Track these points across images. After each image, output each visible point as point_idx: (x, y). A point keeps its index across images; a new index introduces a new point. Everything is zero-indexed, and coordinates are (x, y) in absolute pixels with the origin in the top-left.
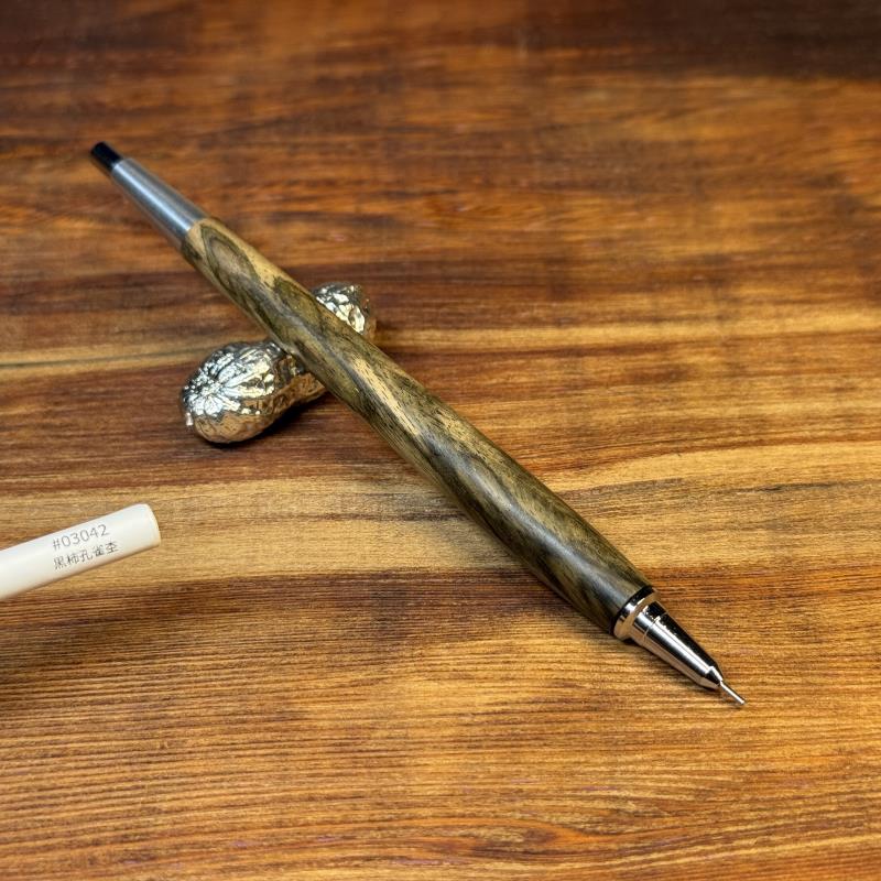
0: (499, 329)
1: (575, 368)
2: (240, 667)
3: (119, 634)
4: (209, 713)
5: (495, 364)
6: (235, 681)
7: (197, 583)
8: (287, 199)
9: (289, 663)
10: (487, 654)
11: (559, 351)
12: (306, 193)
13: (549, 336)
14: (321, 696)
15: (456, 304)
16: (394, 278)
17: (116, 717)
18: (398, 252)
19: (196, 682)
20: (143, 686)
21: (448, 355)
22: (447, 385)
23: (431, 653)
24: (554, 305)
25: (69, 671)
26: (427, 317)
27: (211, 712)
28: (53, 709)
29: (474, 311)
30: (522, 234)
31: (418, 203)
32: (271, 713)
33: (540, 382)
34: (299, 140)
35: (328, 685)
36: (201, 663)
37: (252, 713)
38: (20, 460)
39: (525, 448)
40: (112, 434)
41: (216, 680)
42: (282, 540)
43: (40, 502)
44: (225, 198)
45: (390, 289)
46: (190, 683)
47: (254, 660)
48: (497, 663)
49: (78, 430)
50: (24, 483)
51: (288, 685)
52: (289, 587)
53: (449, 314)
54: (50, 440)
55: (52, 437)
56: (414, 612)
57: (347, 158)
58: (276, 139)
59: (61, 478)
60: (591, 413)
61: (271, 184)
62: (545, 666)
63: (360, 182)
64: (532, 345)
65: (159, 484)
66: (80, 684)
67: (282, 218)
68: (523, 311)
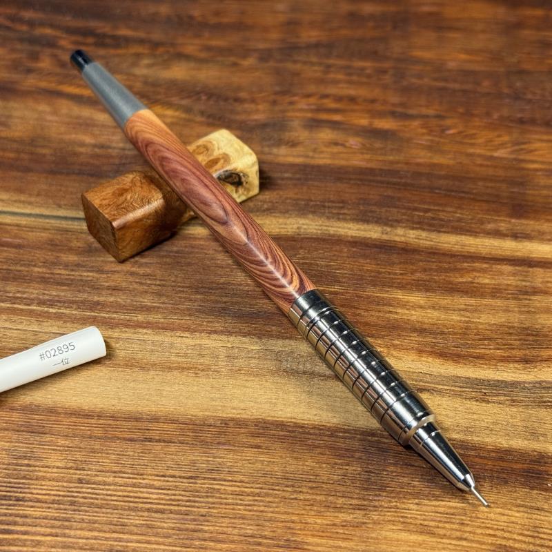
0: (471, 235)
1: (526, 276)
2: (259, 496)
3: (172, 455)
4: (233, 532)
5: (466, 264)
6: (255, 508)
7: (232, 419)
8: (319, 110)
9: (296, 499)
10: (447, 514)
11: (514, 260)
12: (333, 105)
13: (508, 246)
14: (319, 531)
15: (439, 211)
16: (394, 184)
17: (165, 525)
18: (398, 162)
19: (226, 504)
20: (187, 501)
21: (430, 253)
22: (428, 278)
23: (404, 506)
24: (513, 221)
25: (134, 481)
26: (416, 219)
27: (236, 531)
28: (120, 512)
29: (451, 219)
30: (492, 158)
31: (416, 123)
32: (280, 540)
33: (499, 285)
34: (331, 61)
35: (325, 522)
36: (231, 488)
37: (266, 538)
38: (112, 299)
39: (485, 339)
40: (179, 287)
41: (241, 505)
42: (297, 392)
43: (124, 336)
44: (274, 103)
45: (390, 193)
46: (221, 504)
47: (271, 491)
48: (453, 523)
49: (155, 279)
50: (114, 319)
51: (295, 518)
52: (300, 433)
53: (433, 219)
54: (135, 286)
55: (136, 282)
56: (392, 469)
57: (364, 80)
58: (314, 59)
59: (140, 318)
60: (538, 316)
61: (309, 96)
62: (492, 532)
63: (373, 101)
64: (493, 252)
65: (210, 332)
66: (141, 492)
67: (314, 124)
68: (489, 223)
